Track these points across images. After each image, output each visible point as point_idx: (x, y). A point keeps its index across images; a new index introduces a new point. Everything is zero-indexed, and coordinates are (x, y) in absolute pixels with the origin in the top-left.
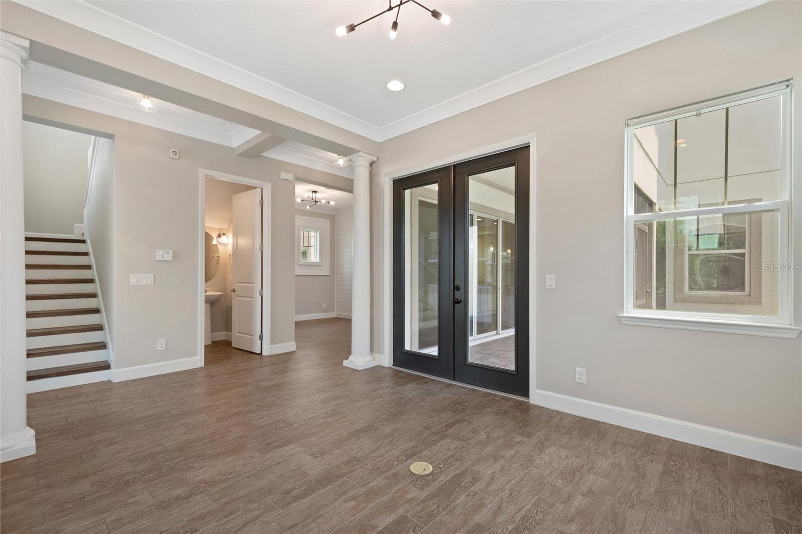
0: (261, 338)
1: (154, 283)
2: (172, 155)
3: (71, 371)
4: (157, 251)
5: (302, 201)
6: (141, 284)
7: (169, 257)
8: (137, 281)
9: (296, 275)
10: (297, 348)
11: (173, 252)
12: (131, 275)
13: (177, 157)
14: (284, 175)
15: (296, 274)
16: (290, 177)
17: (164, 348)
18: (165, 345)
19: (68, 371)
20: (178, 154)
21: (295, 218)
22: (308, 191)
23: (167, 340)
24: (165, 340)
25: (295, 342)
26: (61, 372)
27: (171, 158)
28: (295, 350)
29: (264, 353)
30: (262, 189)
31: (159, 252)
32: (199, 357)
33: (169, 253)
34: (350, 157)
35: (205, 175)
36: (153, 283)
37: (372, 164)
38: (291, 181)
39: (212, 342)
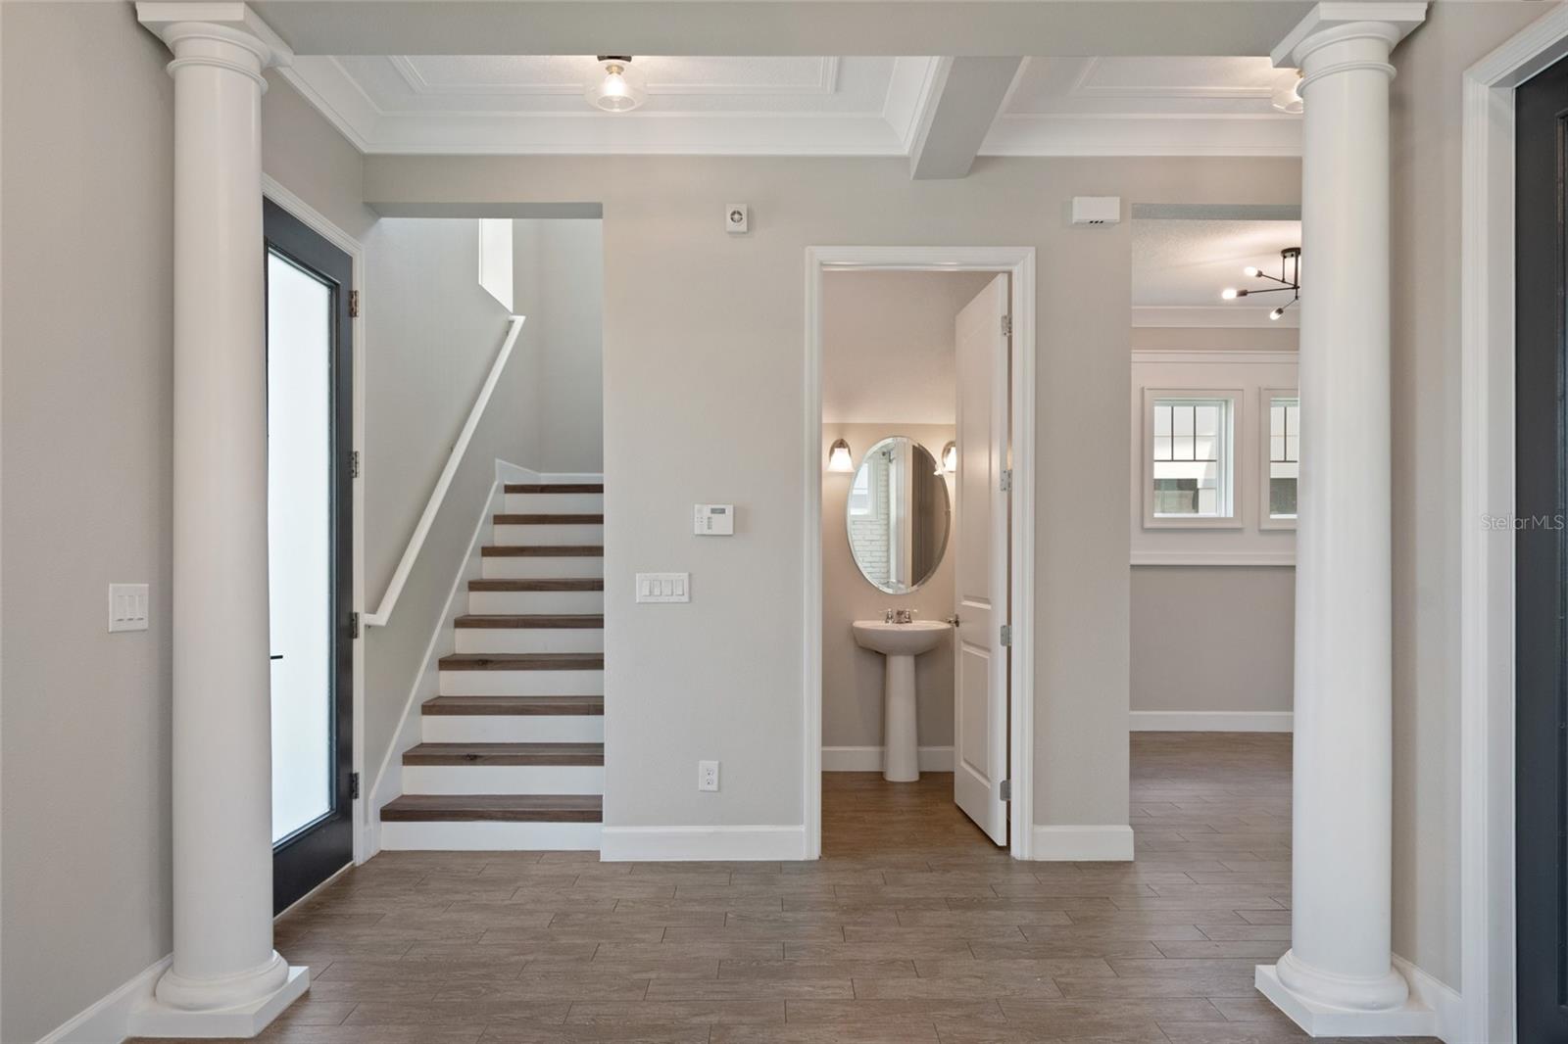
0: (1006, 793)
1: (690, 598)
2: (731, 226)
3: (529, 812)
4: (696, 506)
5: (1243, 293)
6: (661, 600)
7: (724, 524)
8: (651, 593)
9: (1132, 566)
10: (1137, 849)
11: (734, 508)
12: (637, 575)
13: (743, 227)
14: (1084, 209)
15: (1134, 562)
16: (1108, 209)
17: (714, 787)
18: (715, 777)
19: (524, 813)
20: (744, 217)
21: (1129, 362)
22: (1266, 252)
23: (720, 764)
24: (717, 762)
25: (1129, 829)
26: (512, 812)
27: (730, 233)
28: (1132, 859)
29: (1016, 852)
30: (1010, 274)
31: (700, 511)
32: (803, 828)
33: (723, 511)
34: (1281, 51)
35: (822, 264)
36: (685, 599)
37: (1400, 50)
38: (1112, 224)
39: (922, 774)
